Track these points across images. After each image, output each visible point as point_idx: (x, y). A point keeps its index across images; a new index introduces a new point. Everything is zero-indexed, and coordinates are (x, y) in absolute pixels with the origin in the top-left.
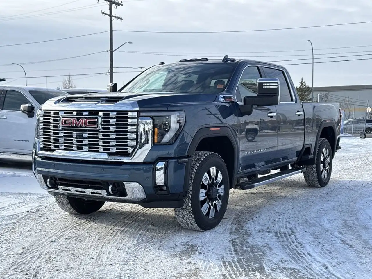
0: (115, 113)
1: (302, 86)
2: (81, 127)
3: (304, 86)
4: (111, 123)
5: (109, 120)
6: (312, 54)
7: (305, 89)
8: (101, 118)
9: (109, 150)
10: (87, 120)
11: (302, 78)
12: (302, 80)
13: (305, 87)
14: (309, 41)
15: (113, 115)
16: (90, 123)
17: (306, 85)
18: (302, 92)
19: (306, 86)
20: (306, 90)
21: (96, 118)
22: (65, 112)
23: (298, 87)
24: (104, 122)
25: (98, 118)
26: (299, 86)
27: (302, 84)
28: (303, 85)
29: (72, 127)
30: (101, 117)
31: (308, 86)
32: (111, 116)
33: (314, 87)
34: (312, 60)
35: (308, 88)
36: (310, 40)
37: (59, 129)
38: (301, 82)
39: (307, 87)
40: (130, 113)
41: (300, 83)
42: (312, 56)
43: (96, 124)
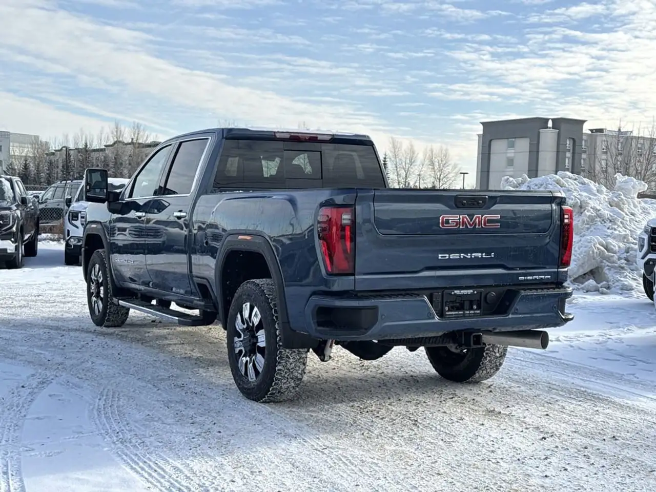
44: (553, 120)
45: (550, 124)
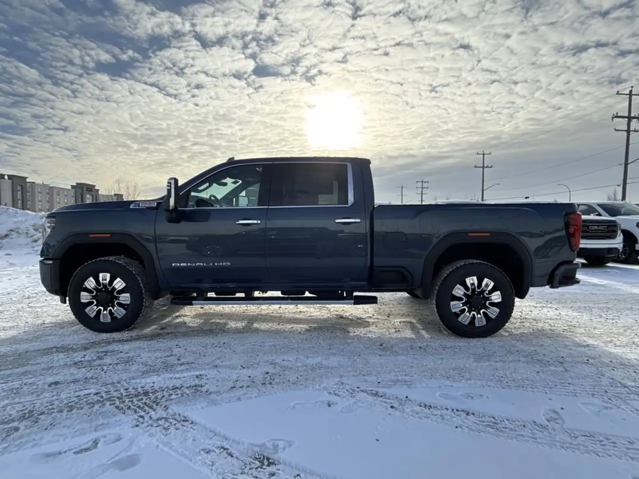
44: (8, 176)
45: (6, 177)
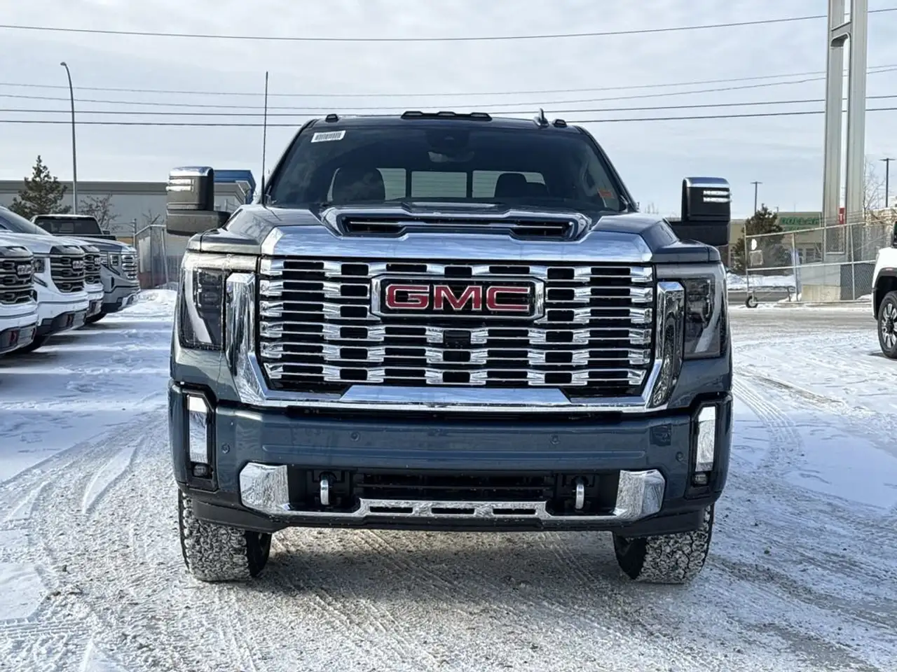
0: (588, 270)
1: (39, 176)
2: (467, 310)
3: (45, 176)
4: (576, 300)
5: (573, 291)
6: (70, 98)
7: (48, 186)
8: (542, 284)
9: (568, 378)
10: (492, 291)
11: (39, 157)
12: (40, 161)
13: (46, 179)
14: (63, 64)
15: (581, 274)
16: (503, 298)
17: (51, 175)
18: (40, 192)
19: (50, 178)
20: (51, 188)
21: (526, 284)
22: (390, 264)
23: (30, 180)
24: (552, 295)
25: (533, 286)
26: (33, 176)
27: (39, 171)
28: (42, 175)
29: (429, 311)
30: (541, 280)
31: (55, 178)
32: (576, 279)
33: (78, 180)
34: (71, 114)
35: (55, 182)
36: (66, 63)
37: (367, 318)
38: (36, 166)
39: (52, 180)
40: (633, 270)
41: (35, 169)
42: (70, 101)
43: (525, 302)
